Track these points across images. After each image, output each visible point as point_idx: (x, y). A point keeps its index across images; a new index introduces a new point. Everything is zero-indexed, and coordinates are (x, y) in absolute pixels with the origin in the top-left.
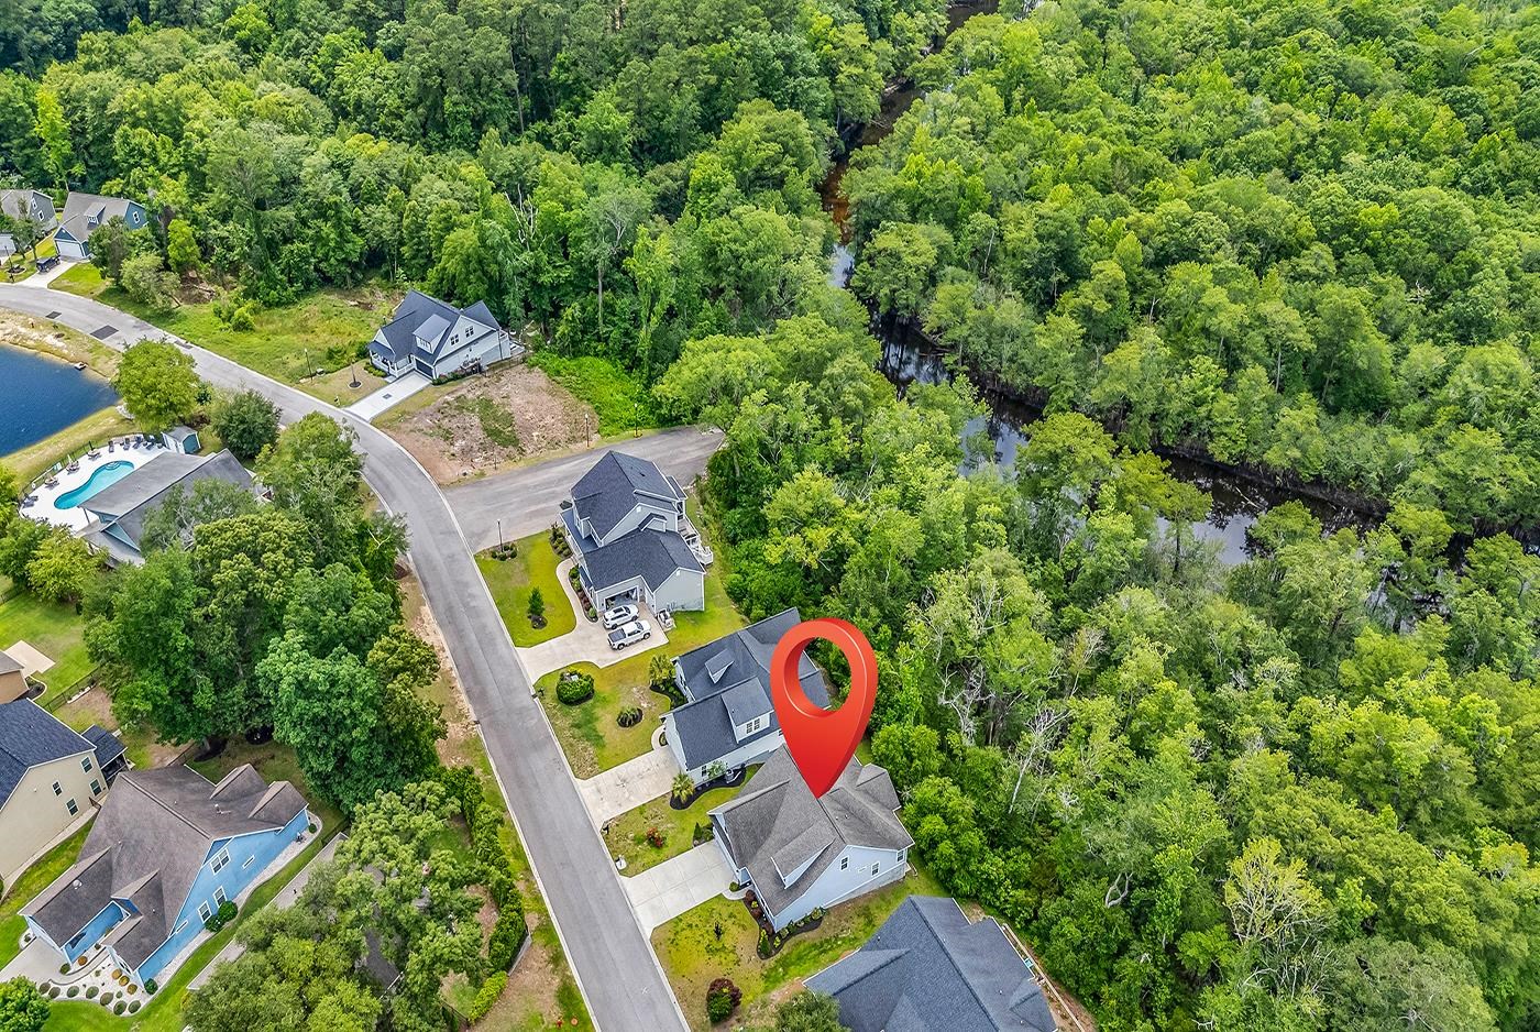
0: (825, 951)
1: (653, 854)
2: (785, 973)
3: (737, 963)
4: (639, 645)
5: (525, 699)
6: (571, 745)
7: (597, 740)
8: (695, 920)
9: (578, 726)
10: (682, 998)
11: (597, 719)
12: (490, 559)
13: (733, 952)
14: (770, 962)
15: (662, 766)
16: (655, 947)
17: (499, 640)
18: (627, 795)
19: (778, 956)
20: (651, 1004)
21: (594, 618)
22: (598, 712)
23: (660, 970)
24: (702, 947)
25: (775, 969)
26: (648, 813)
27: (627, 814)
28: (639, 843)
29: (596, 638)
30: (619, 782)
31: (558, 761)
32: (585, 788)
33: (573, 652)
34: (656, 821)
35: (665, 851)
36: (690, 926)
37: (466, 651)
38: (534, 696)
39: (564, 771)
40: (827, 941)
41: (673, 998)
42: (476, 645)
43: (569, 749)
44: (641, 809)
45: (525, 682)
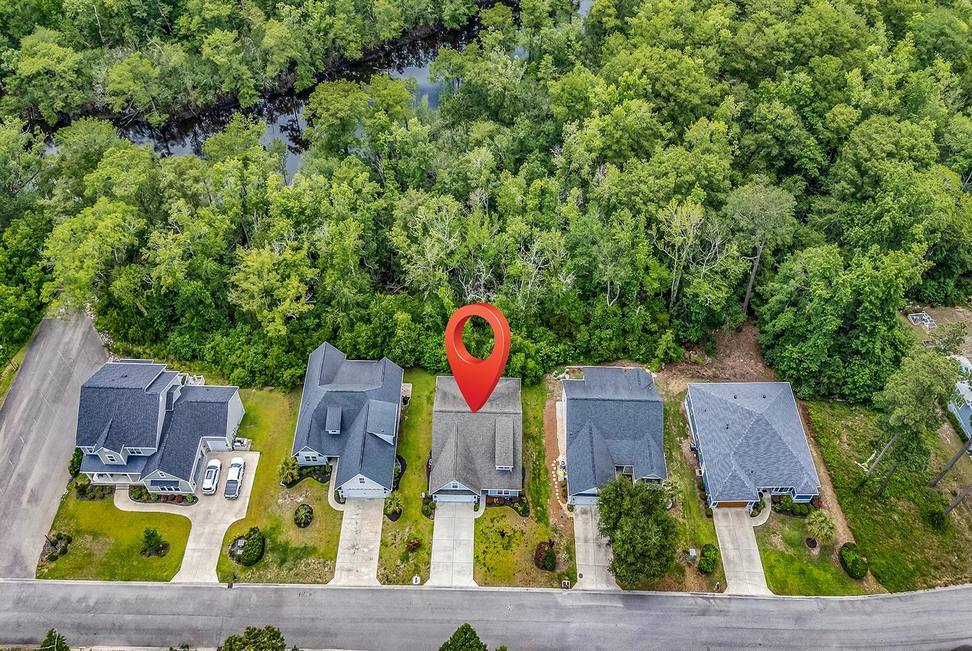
0: (539, 475)
1: (422, 554)
2: (542, 506)
3: (523, 533)
4: (247, 476)
5: (228, 595)
6: (297, 575)
7: (306, 551)
8: (483, 547)
9: (283, 561)
10: (527, 583)
11: (287, 543)
12: (53, 565)
13: (515, 532)
14: (532, 511)
15: (360, 511)
16: (486, 584)
17: (152, 594)
18: (366, 550)
19: (530, 504)
20: (521, 607)
21: (195, 499)
22: (281, 539)
23: (502, 589)
24: (502, 552)
25: (537, 511)
26: (389, 540)
27: (380, 557)
28: (408, 560)
29: (213, 508)
30: (353, 551)
31: (301, 593)
32: (340, 580)
33: (213, 533)
34: (398, 538)
35: (425, 542)
36: (485, 552)
37: (139, 629)
38: (230, 586)
39: (315, 591)
40: (534, 470)
41: (524, 589)
42: (139, 618)
43: (298, 578)
44: (384, 544)
45: (210, 589)
